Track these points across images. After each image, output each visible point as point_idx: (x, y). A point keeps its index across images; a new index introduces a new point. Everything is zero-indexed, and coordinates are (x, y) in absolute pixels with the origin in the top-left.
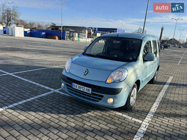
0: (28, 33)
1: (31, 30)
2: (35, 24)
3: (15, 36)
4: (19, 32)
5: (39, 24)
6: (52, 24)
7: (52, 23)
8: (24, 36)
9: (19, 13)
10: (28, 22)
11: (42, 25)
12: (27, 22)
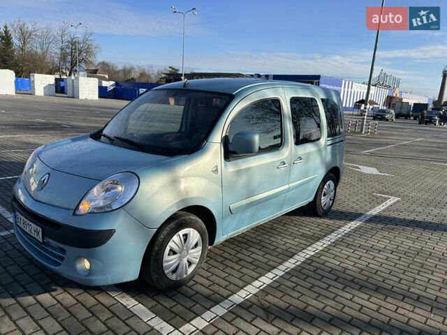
0: (109, 90)
1: (117, 84)
2: (134, 69)
3: (78, 98)
4: (88, 88)
5: (144, 69)
6: (170, 69)
7: (170, 67)
8: (99, 97)
9: (95, 48)
10: (120, 67)
11: (150, 73)
12: (116, 67)
